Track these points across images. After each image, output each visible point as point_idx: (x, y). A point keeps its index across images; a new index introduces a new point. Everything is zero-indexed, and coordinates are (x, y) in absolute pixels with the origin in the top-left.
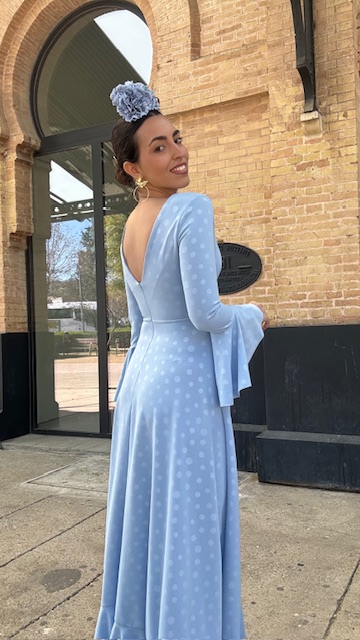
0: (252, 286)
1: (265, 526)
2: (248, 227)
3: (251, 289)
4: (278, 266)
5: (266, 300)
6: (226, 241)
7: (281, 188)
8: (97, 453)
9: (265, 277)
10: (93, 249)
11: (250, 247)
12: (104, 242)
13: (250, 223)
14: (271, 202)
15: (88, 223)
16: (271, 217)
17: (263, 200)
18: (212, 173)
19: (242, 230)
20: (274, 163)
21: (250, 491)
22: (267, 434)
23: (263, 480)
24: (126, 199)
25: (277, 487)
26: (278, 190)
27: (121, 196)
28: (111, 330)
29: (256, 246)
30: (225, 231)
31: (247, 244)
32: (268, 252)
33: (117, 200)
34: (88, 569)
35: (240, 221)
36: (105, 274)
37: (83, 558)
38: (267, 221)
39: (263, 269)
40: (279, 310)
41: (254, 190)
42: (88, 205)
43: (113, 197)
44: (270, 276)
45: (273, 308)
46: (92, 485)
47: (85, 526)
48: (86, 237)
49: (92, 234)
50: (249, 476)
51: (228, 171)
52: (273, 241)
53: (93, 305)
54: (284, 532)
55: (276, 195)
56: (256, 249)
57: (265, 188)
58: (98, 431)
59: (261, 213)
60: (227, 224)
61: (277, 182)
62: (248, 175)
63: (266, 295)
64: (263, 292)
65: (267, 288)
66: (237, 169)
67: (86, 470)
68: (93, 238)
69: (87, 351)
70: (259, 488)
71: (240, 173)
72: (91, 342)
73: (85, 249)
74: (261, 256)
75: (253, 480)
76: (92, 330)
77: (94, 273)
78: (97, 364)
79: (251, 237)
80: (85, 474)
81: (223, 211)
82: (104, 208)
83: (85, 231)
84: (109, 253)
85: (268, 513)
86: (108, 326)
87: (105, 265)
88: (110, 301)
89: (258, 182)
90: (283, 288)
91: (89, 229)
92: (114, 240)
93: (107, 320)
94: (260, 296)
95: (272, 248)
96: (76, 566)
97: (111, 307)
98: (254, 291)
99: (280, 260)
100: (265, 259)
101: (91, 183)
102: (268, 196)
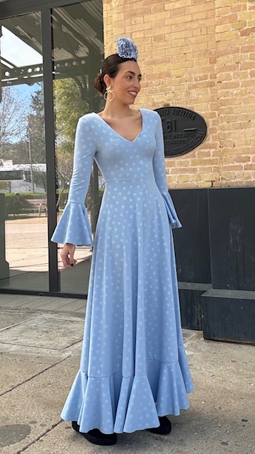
0: (196, 149)
1: (210, 382)
2: (193, 91)
3: (197, 151)
4: (223, 128)
5: (211, 162)
6: (171, 105)
7: (225, 53)
8: (47, 312)
9: (210, 140)
10: (43, 113)
11: (195, 111)
12: (53, 106)
13: (195, 87)
14: (216, 67)
15: (38, 87)
16: (216, 81)
17: (208, 65)
18: (159, 38)
19: (188, 94)
20: (218, 29)
21: (195, 348)
22: (212, 292)
23: (209, 337)
24: (74, 63)
25: (222, 344)
26: (223, 55)
27: (70, 61)
28: (60, 191)
29: (201, 109)
30: (171, 95)
31: (193, 107)
32: (213, 115)
33: (66, 64)
34: (37, 425)
35: (186, 85)
36: (54, 137)
37: (33, 414)
38: (212, 85)
39: (208, 132)
40: (222, 172)
41: (200, 55)
42: (38, 69)
43: (62, 62)
44: (215, 138)
45: (217, 169)
46: (42, 342)
47: (34, 382)
48: (35, 100)
49: (42, 98)
50: (194, 333)
51: (174, 36)
52: (218, 104)
53: (42, 167)
54: (228, 388)
55: (221, 60)
56: (201, 113)
57: (210, 53)
58: (48, 290)
59: (206, 77)
60: (173, 88)
61: (221, 47)
62: (193, 40)
63: (211, 158)
64: (208, 154)
65: (212, 151)
66: (183, 34)
67: (36, 328)
68: (42, 102)
69: (37, 212)
70: (205, 346)
71: (185, 38)
72: (41, 203)
73: (35, 113)
74: (206, 120)
75: (198, 337)
76: (41, 191)
77: (44, 135)
78: (47, 225)
79: (197, 101)
80: (35, 332)
81: (168, 75)
82: (54, 73)
83: (34, 95)
84: (58, 116)
85: (213, 370)
86: (57, 187)
87: (54, 128)
88: (59, 163)
89: (203, 47)
90: (227, 151)
91: (38, 93)
92: (63, 104)
93: (56, 181)
94: (205, 158)
95: (216, 112)
96: (26, 421)
97: (60, 169)
98: (198, 154)
99: (225, 123)
100: (210, 123)
101: (41, 49)
102: (213, 61)
